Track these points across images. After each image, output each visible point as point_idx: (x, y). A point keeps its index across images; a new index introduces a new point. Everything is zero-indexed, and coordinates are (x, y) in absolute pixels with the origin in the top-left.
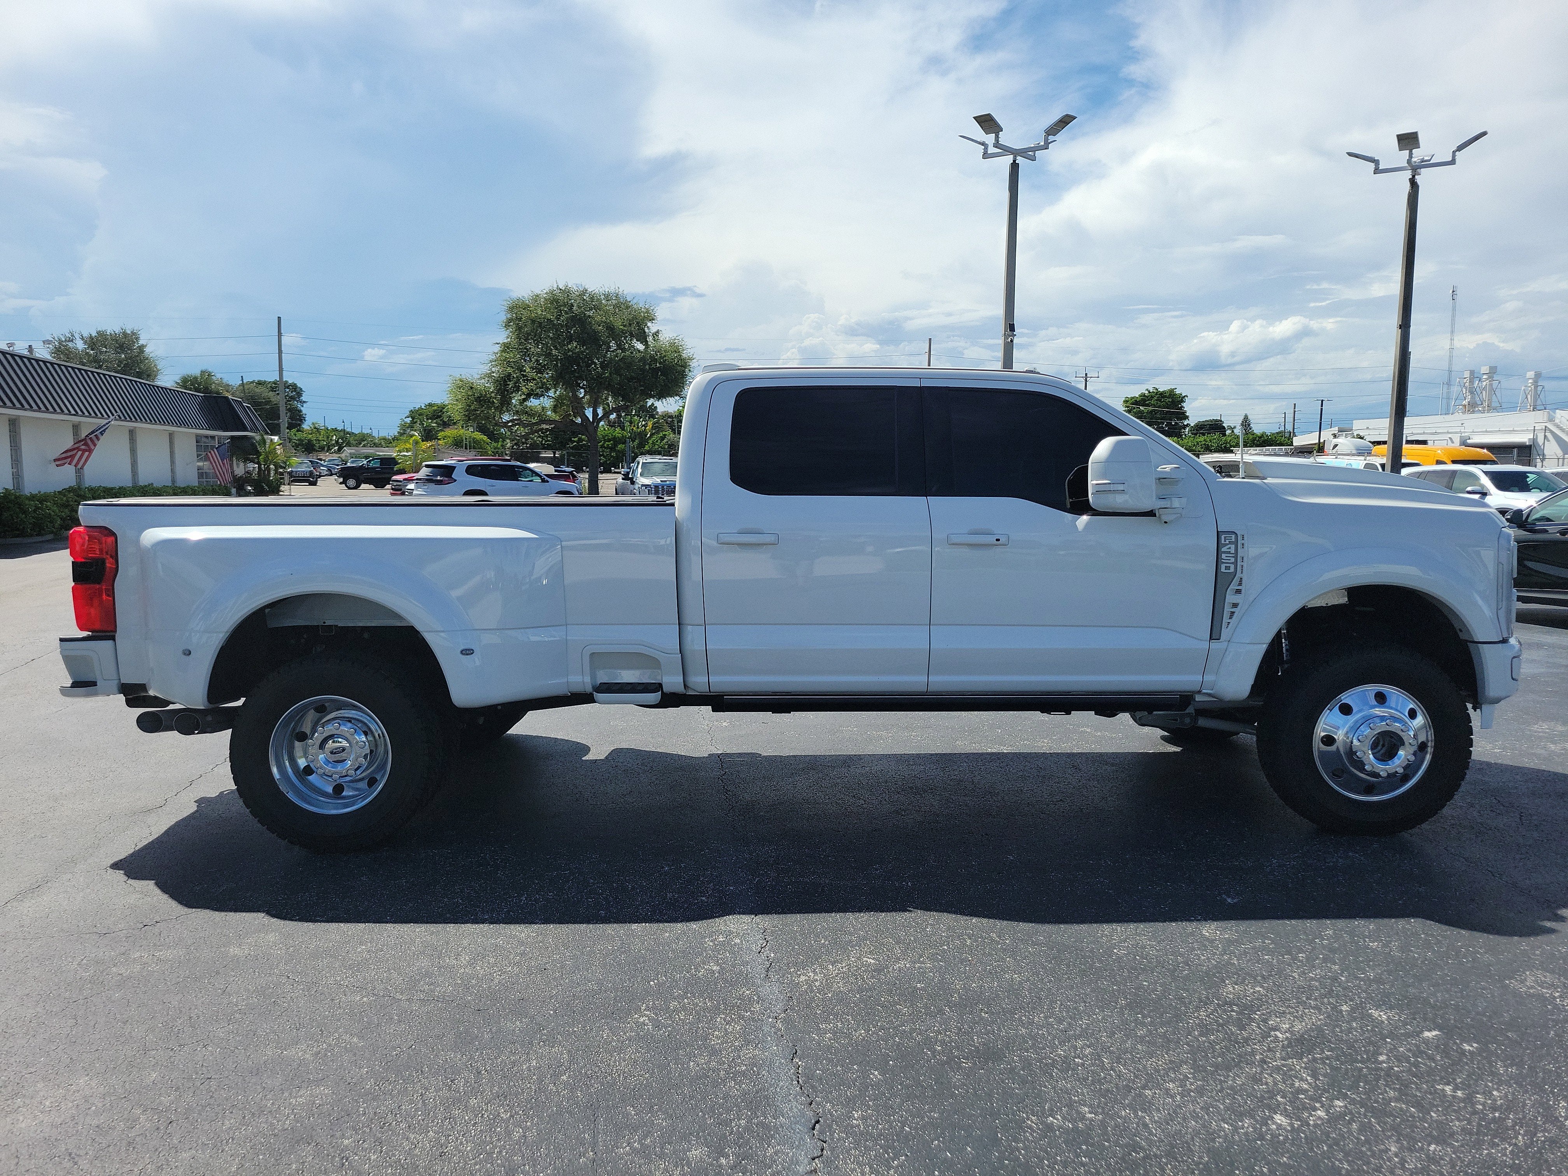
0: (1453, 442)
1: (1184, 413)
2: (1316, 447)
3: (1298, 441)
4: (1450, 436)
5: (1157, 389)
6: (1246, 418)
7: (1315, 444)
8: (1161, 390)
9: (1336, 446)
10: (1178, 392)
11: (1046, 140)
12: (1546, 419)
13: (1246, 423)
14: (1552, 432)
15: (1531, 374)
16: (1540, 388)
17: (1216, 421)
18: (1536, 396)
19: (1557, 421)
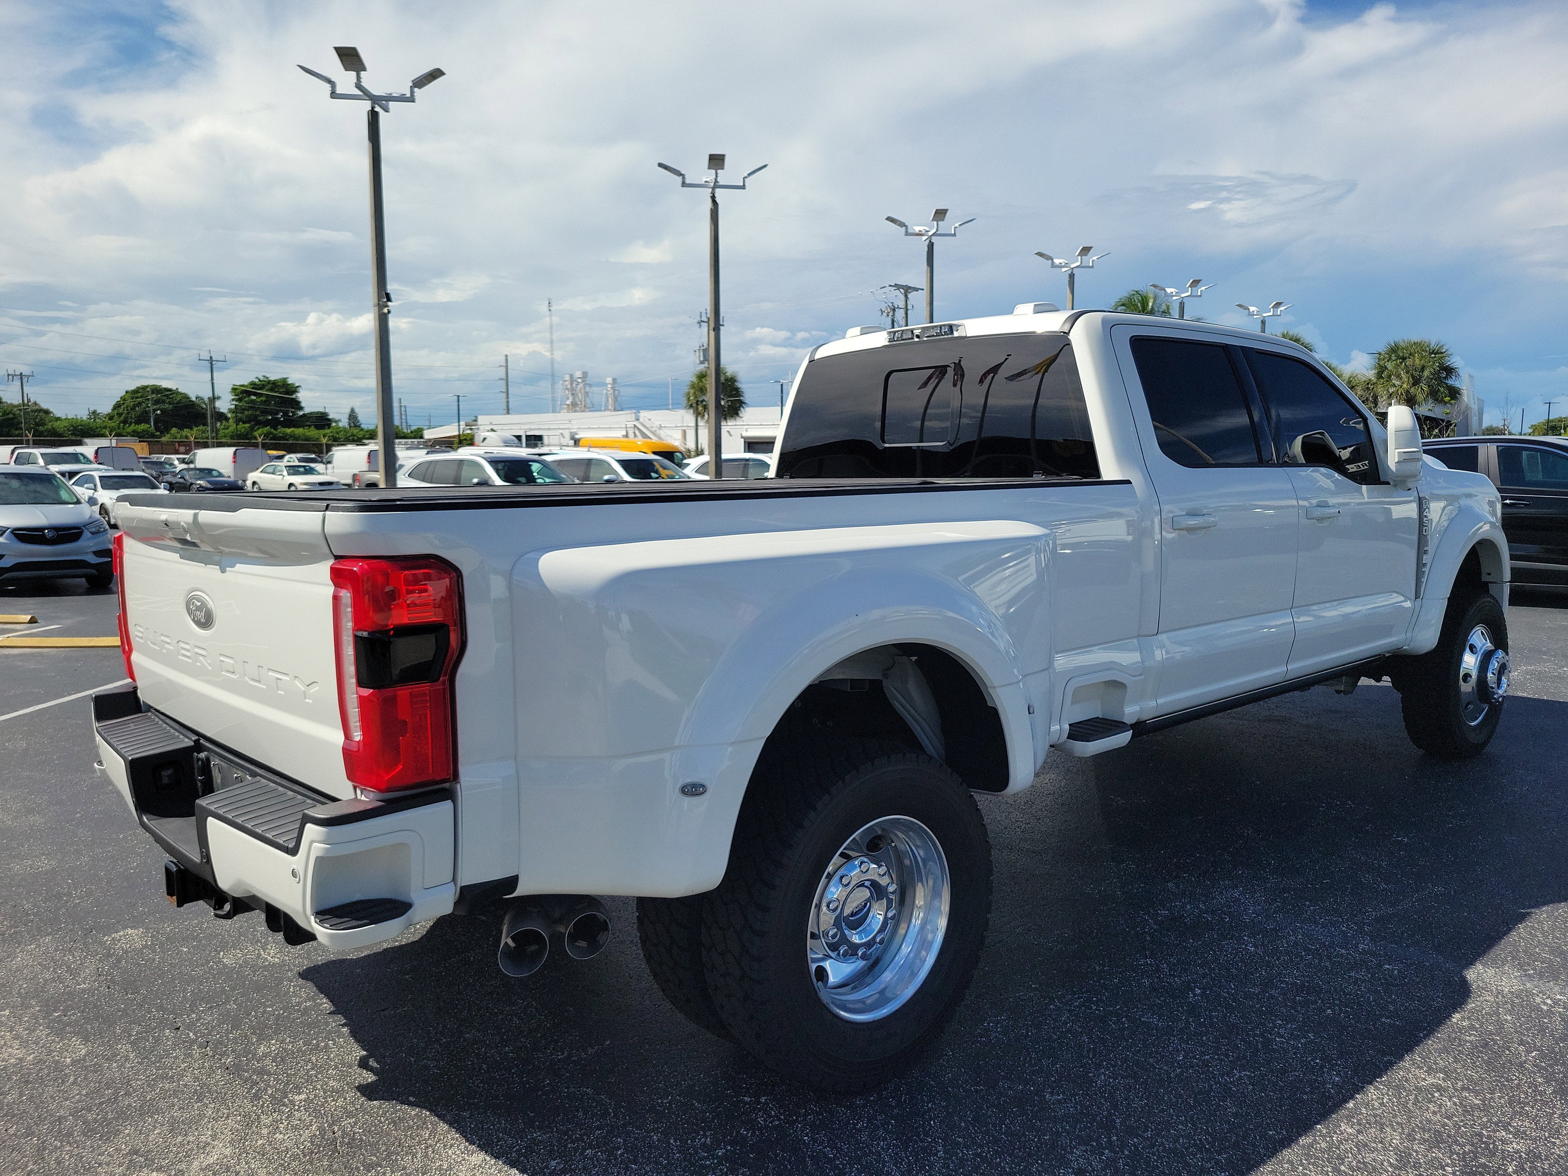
0: (564, 437)
1: (298, 403)
2: (456, 440)
3: (429, 434)
4: (561, 431)
5: (267, 378)
6: (352, 411)
7: (454, 437)
8: (272, 378)
9: (485, 439)
10: (290, 381)
11: (412, 92)
12: (633, 419)
13: (353, 417)
14: (639, 429)
15: (609, 380)
16: (616, 392)
17: (321, 413)
18: (616, 398)
19: (641, 420)
